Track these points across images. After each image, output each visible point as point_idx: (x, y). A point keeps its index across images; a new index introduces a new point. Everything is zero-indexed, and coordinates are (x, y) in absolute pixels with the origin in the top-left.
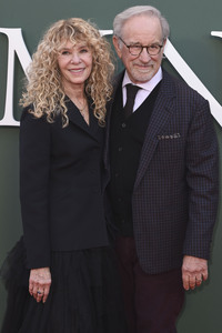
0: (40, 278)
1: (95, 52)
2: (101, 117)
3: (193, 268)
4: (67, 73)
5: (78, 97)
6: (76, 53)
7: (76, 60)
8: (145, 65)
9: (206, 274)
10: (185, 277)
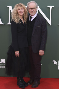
0: (17, 53)
1: (25, 9)
2: (26, 22)
3: (41, 52)
4: (19, 13)
5: (22, 18)
6: (21, 9)
7: (21, 10)
8: (32, 12)
9: (44, 53)
10: (40, 54)
